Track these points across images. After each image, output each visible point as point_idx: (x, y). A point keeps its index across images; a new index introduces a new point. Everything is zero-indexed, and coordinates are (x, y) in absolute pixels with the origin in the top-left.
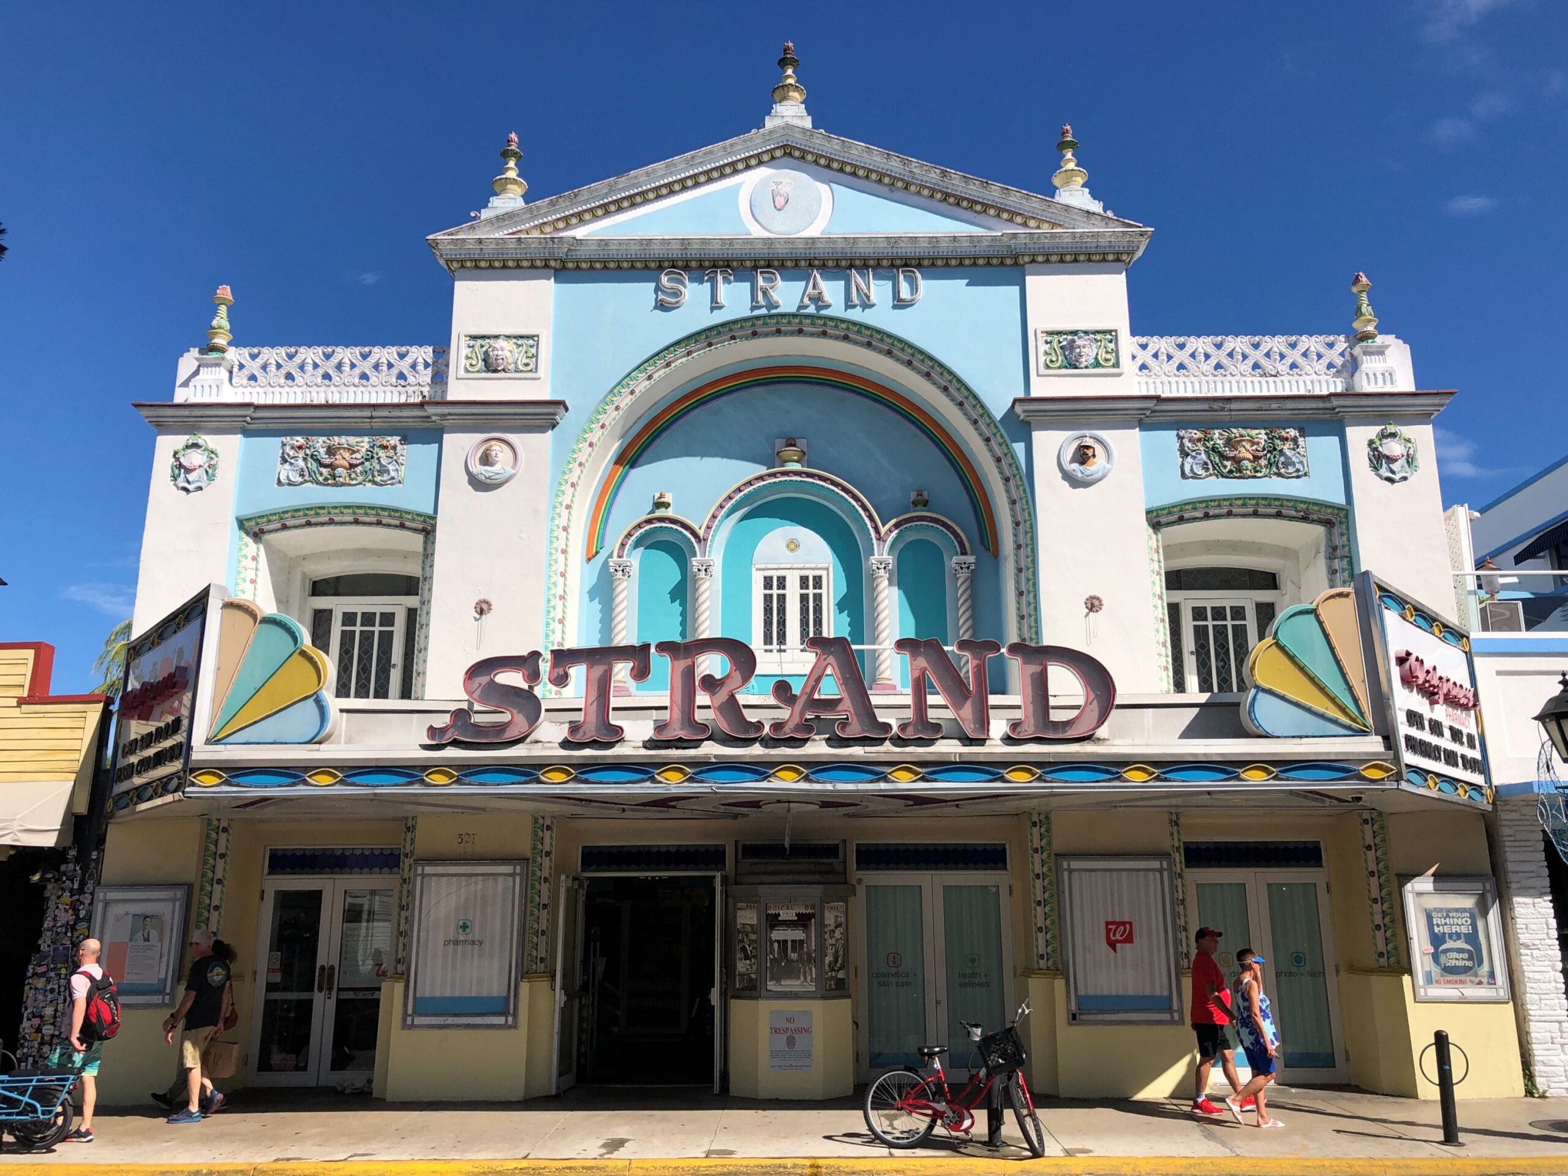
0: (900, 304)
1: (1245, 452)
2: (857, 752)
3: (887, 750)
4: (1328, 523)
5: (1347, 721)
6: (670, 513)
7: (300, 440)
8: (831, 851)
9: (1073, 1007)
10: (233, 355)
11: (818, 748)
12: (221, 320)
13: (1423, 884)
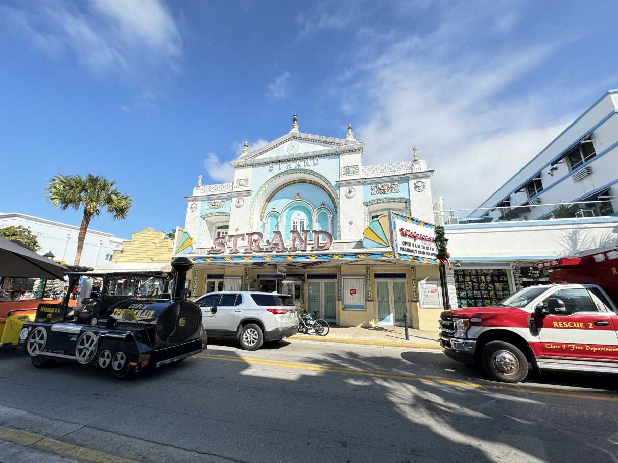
0: (315, 165)
1: (385, 188)
2: (281, 254)
3: (287, 253)
4: (406, 202)
5: (384, 244)
6: (275, 210)
7: (210, 201)
8: (303, 275)
9: (343, 307)
10: (202, 187)
11: (274, 253)
12: (200, 181)
13: (424, 282)
